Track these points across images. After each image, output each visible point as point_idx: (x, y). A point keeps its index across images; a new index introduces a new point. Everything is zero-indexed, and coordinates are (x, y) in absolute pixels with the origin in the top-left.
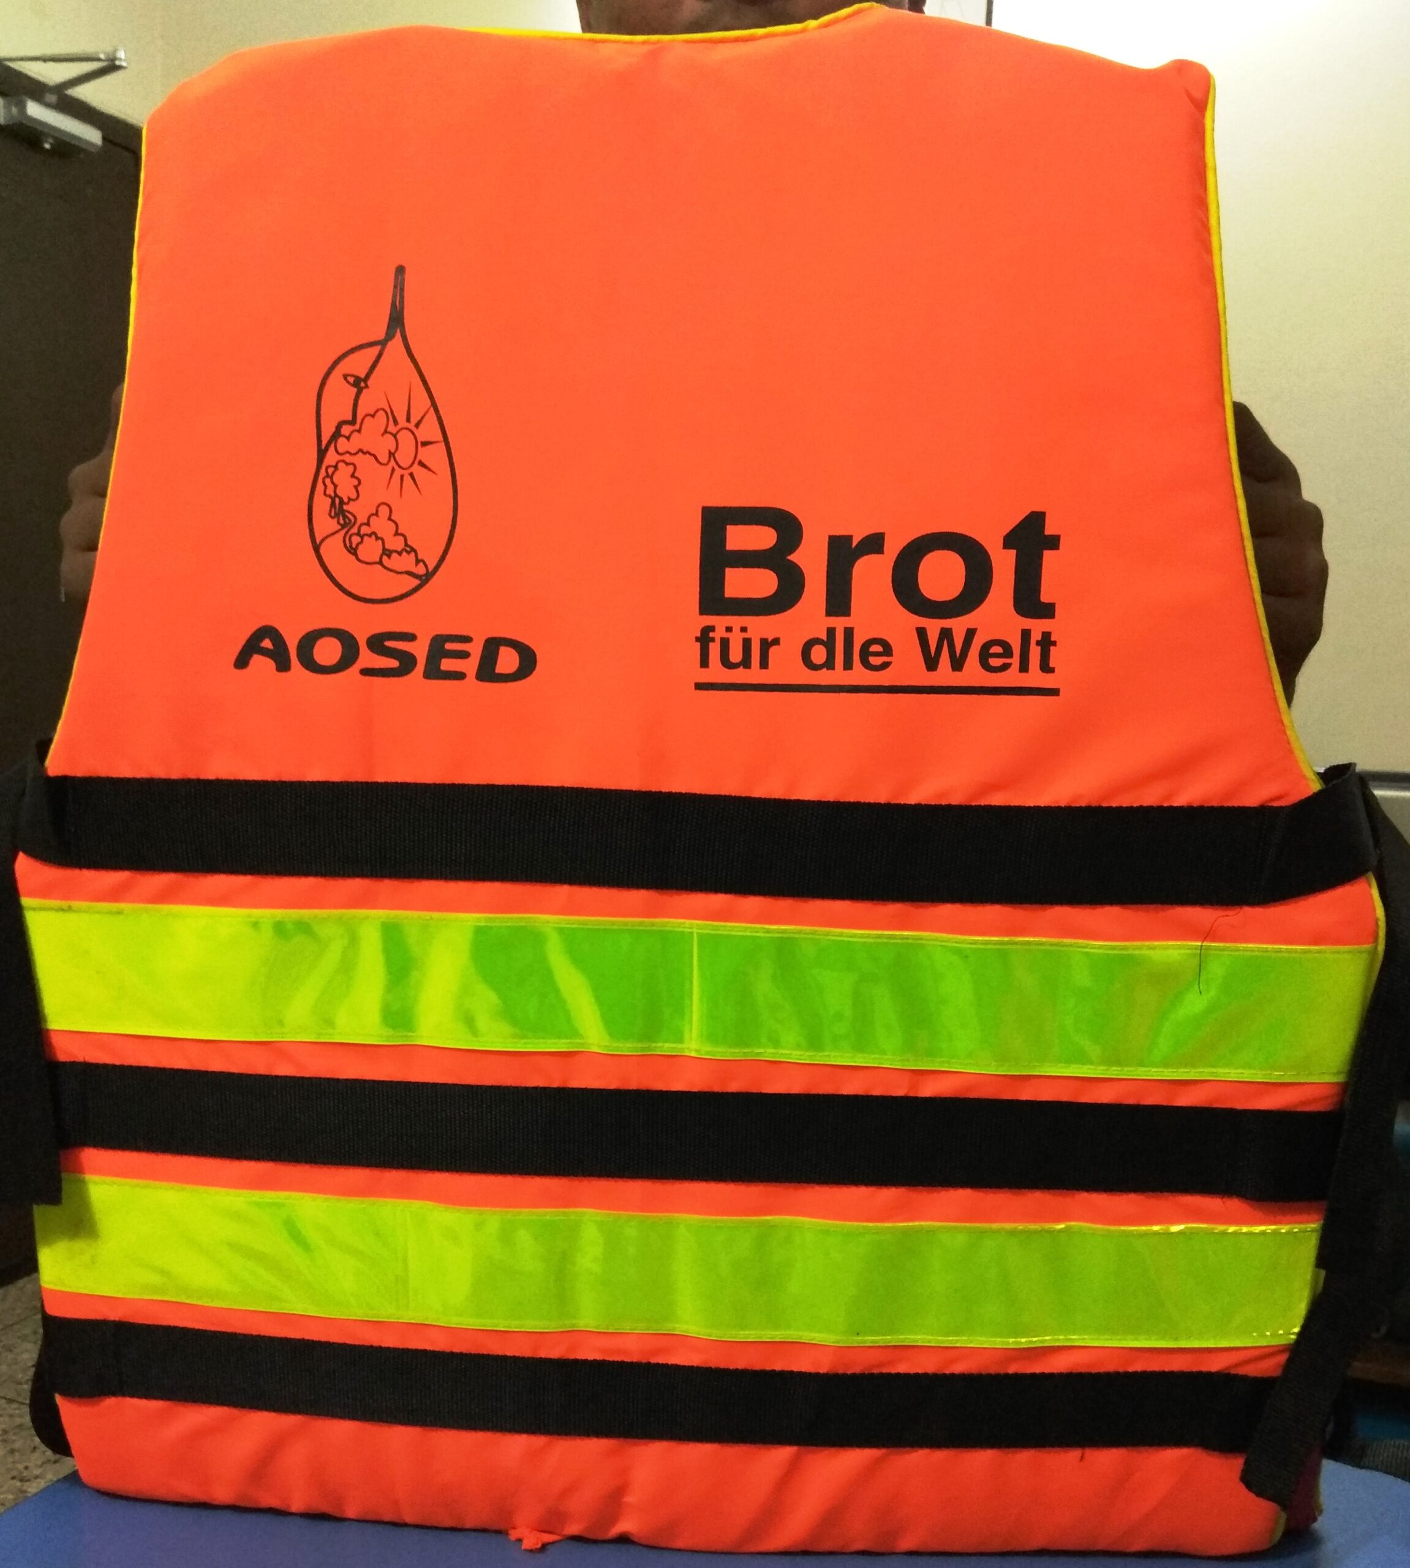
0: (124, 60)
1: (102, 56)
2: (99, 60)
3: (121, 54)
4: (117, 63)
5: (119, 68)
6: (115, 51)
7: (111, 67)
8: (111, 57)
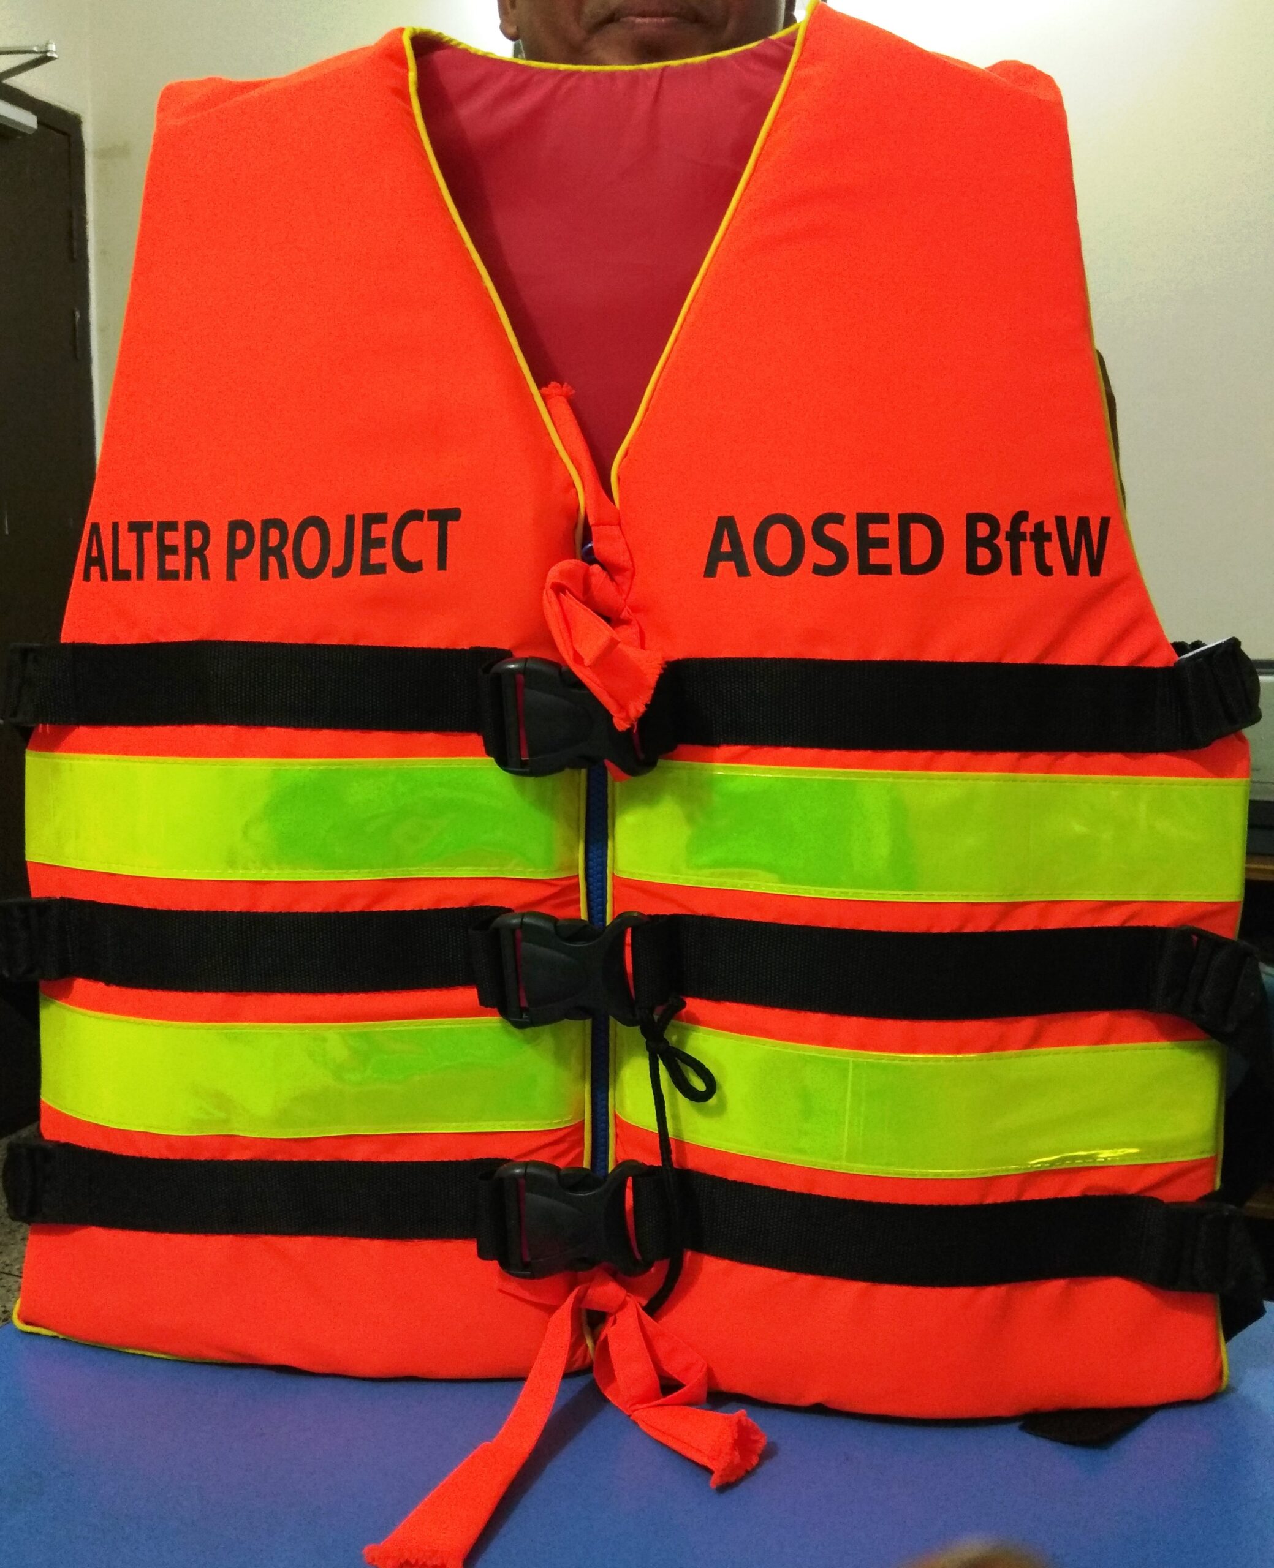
0: (56, 52)
1: (35, 49)
2: (34, 52)
3: (52, 47)
4: (49, 54)
5: (51, 59)
6: (47, 44)
7: (44, 59)
8: (43, 50)
